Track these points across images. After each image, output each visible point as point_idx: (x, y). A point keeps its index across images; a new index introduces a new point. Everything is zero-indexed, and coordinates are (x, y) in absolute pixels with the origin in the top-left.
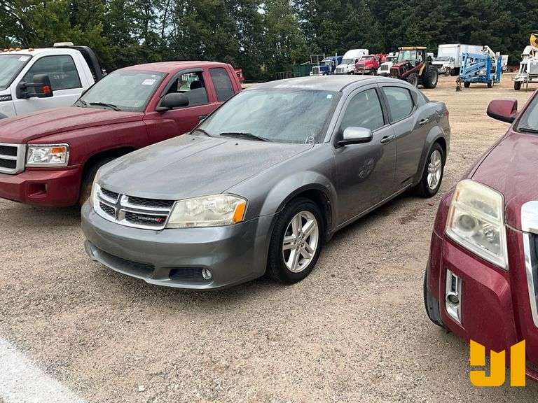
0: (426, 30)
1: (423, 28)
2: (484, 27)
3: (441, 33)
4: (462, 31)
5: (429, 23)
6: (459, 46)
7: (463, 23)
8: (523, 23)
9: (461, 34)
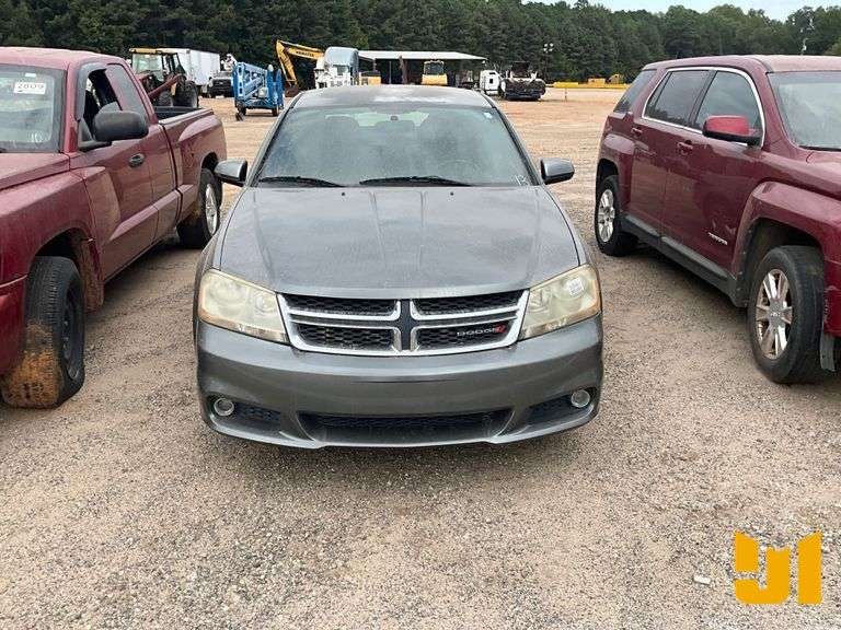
0: (112, 22)
1: (107, 20)
2: (201, 25)
3: (140, 29)
4: (170, 29)
5: (115, 12)
6: (188, 52)
7: (169, 15)
8: (252, 24)
9: (170, 34)
